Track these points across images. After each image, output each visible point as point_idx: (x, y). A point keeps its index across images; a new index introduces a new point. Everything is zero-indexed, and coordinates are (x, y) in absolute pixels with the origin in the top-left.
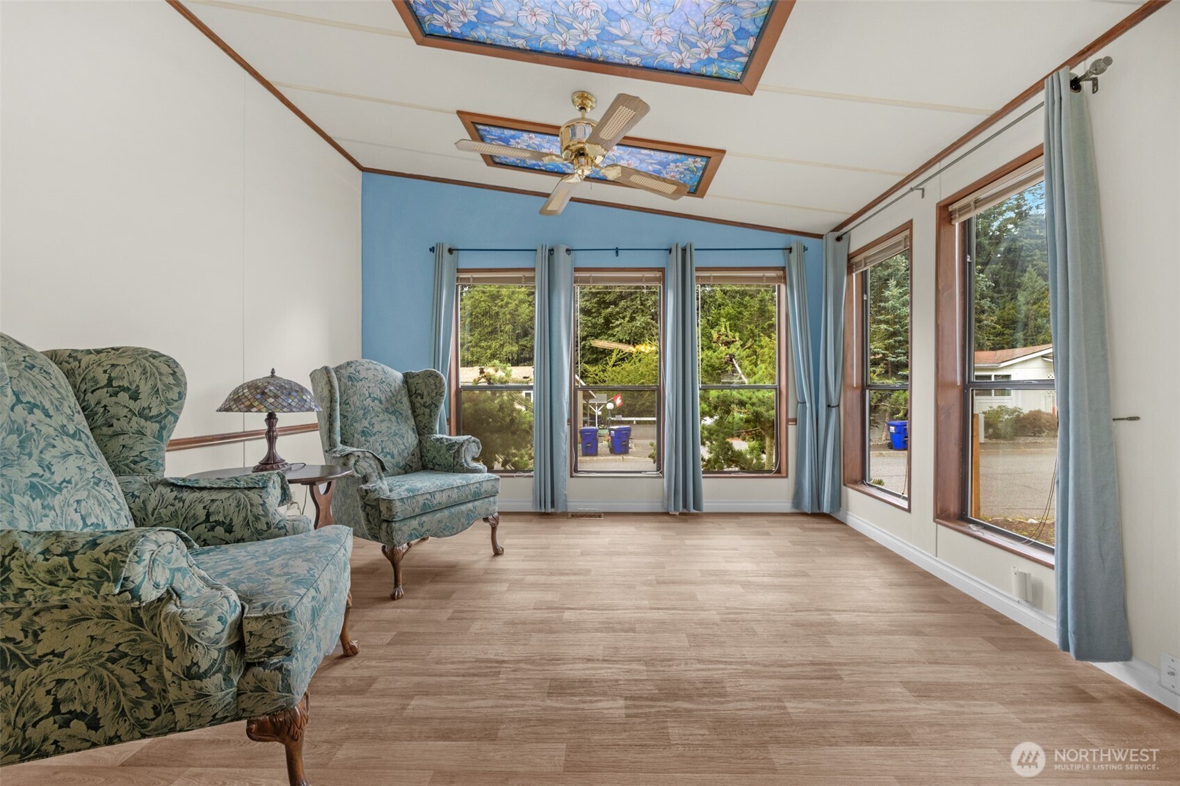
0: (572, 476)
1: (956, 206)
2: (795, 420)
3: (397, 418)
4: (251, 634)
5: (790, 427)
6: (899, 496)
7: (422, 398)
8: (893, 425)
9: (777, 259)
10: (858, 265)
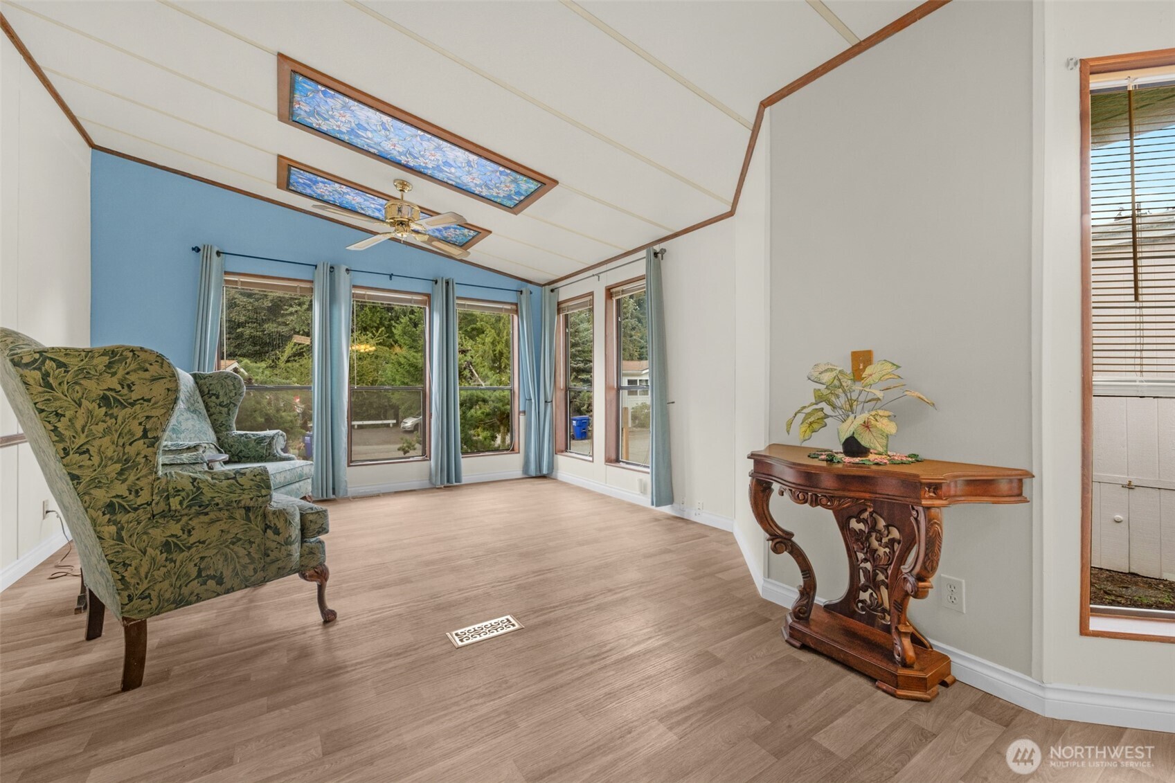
0: (349, 466)
1: (614, 290)
2: (524, 412)
3: (198, 416)
4: (311, 521)
5: (521, 417)
6: (587, 455)
7: (218, 398)
8: (575, 420)
9: (511, 298)
10: (564, 309)
